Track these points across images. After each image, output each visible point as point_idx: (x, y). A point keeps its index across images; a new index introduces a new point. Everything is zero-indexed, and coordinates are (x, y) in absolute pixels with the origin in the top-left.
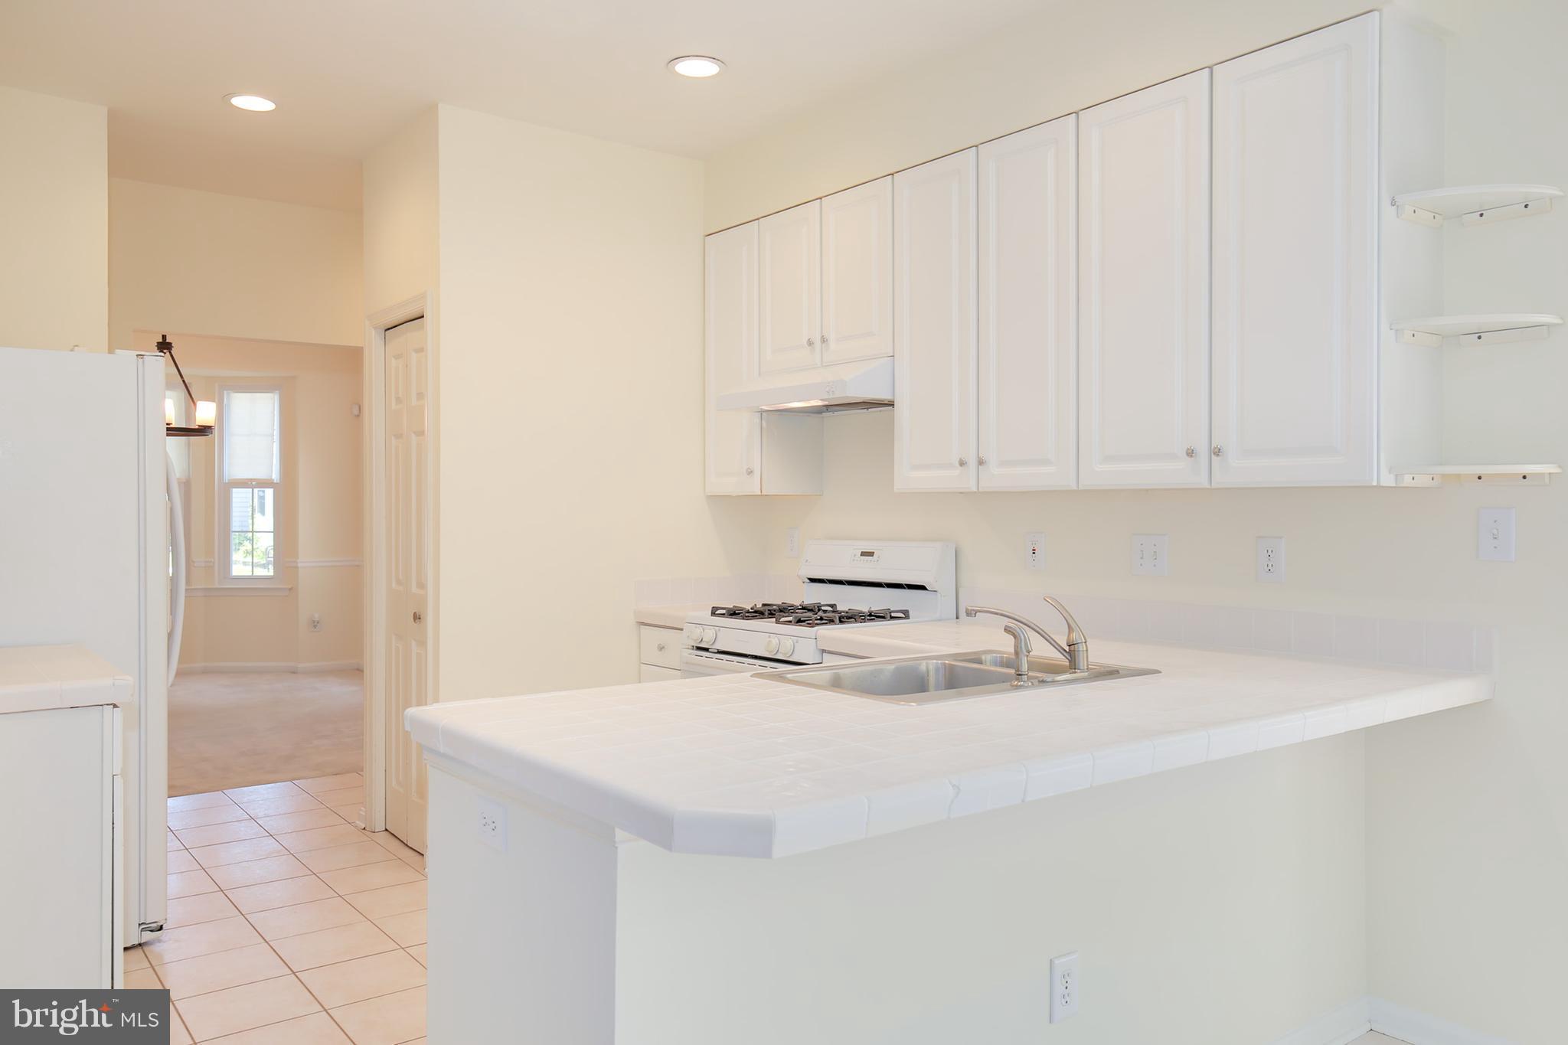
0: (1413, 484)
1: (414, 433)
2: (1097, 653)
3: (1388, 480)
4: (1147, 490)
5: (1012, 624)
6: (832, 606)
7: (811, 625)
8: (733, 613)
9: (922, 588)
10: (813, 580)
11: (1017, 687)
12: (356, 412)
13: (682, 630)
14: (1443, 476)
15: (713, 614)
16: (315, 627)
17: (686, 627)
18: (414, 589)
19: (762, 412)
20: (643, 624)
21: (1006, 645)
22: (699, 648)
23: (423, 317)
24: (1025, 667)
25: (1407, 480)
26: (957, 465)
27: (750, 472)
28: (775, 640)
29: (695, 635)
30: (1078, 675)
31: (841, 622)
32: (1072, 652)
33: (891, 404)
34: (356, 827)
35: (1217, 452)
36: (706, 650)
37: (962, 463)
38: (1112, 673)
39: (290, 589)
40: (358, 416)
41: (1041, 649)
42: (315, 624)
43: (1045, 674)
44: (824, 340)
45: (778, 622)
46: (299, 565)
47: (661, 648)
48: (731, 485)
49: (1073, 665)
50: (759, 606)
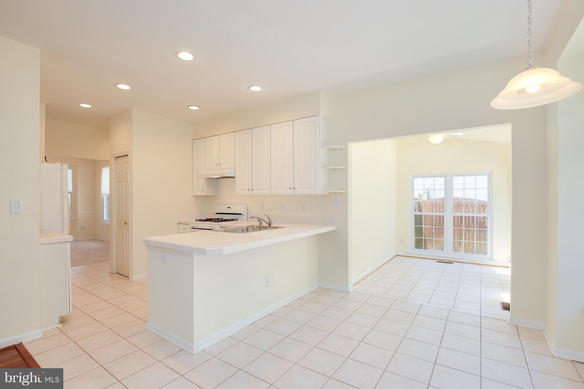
0: (325, 194)
1: (125, 182)
2: (274, 225)
3: (321, 193)
4: (283, 195)
5: (259, 219)
6: (222, 218)
7: (218, 222)
8: (200, 220)
9: (241, 214)
10: (217, 213)
11: (260, 230)
12: (94, 174)
13: (189, 224)
14: (330, 193)
15: (196, 221)
16: (83, 229)
17: (190, 224)
18: (124, 217)
19: (206, 178)
20: (179, 224)
21: (258, 224)
22: (193, 228)
23: (128, 155)
24: (261, 227)
25: (324, 194)
26: (248, 190)
27: (203, 191)
28: (211, 226)
29: (192, 225)
30: (271, 228)
31: (224, 221)
32: (269, 224)
33: (234, 177)
34: (109, 273)
35: (294, 188)
36: (195, 228)
37: (249, 190)
38: (277, 228)
39: (76, 219)
40: (95, 175)
41: (265, 224)
42: (83, 228)
43: (265, 228)
44: (220, 164)
45: (211, 222)
46: (78, 213)
47: (184, 229)
48: (199, 193)
49: (270, 226)
50: (206, 219)
